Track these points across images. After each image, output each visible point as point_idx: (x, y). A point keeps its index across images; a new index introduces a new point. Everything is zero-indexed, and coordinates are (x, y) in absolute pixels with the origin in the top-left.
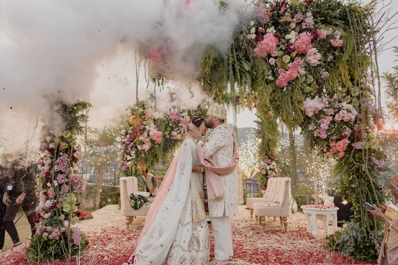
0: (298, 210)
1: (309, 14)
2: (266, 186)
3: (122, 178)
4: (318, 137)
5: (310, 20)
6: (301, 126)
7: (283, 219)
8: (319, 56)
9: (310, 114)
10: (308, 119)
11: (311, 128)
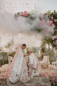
0: (51, 64)
1: (52, 17)
2: (43, 59)
3: (9, 57)
4: (55, 45)
5: (52, 18)
6: (51, 43)
7: (47, 66)
8: (55, 26)
9: (53, 40)
10: (53, 41)
11: (53, 43)
